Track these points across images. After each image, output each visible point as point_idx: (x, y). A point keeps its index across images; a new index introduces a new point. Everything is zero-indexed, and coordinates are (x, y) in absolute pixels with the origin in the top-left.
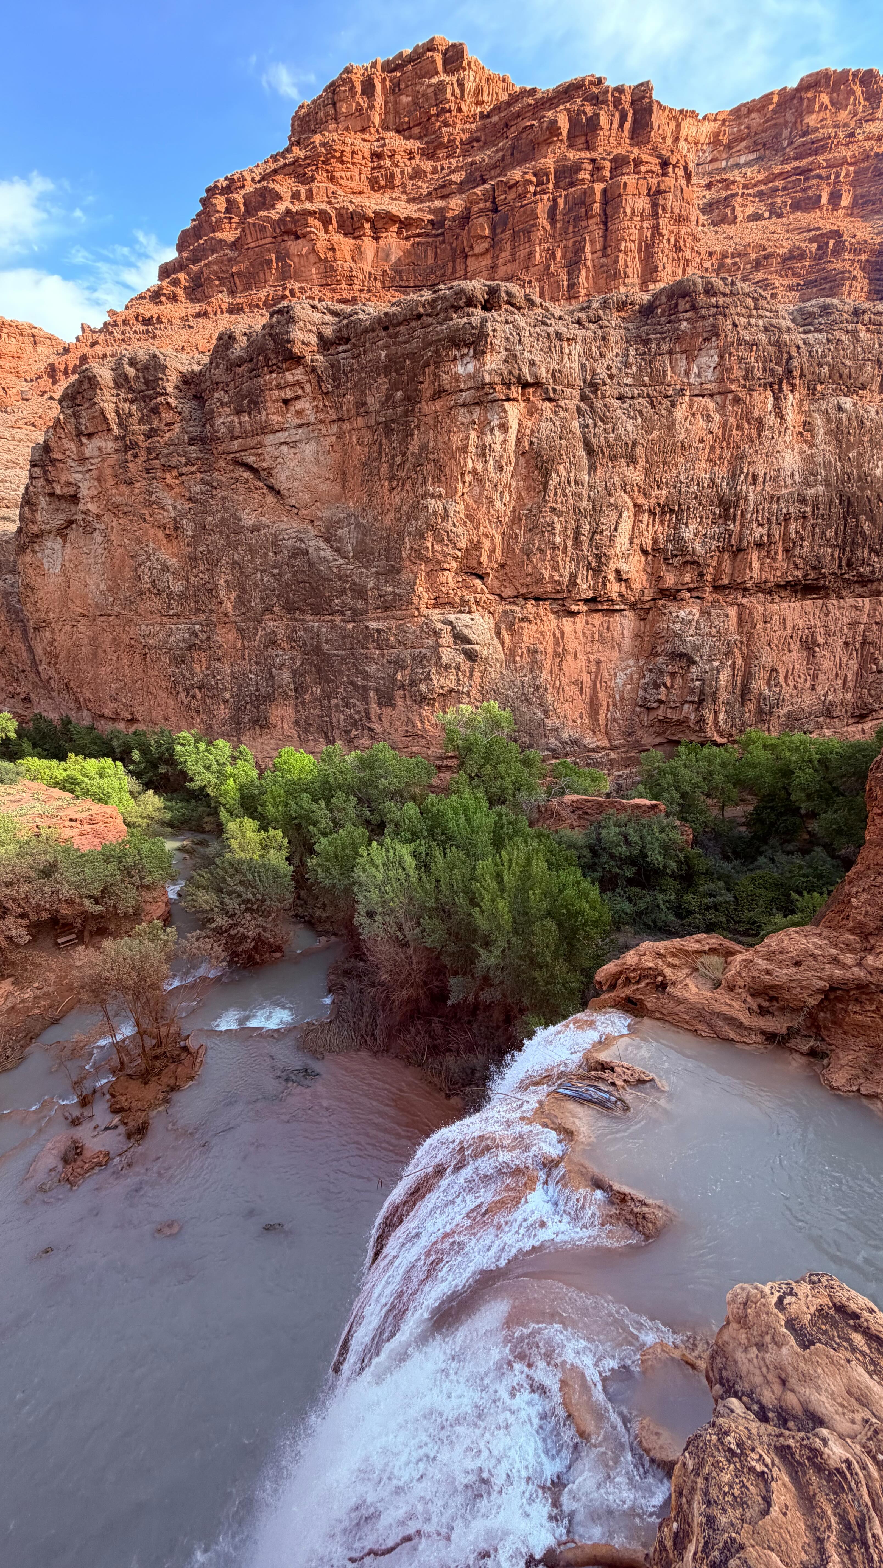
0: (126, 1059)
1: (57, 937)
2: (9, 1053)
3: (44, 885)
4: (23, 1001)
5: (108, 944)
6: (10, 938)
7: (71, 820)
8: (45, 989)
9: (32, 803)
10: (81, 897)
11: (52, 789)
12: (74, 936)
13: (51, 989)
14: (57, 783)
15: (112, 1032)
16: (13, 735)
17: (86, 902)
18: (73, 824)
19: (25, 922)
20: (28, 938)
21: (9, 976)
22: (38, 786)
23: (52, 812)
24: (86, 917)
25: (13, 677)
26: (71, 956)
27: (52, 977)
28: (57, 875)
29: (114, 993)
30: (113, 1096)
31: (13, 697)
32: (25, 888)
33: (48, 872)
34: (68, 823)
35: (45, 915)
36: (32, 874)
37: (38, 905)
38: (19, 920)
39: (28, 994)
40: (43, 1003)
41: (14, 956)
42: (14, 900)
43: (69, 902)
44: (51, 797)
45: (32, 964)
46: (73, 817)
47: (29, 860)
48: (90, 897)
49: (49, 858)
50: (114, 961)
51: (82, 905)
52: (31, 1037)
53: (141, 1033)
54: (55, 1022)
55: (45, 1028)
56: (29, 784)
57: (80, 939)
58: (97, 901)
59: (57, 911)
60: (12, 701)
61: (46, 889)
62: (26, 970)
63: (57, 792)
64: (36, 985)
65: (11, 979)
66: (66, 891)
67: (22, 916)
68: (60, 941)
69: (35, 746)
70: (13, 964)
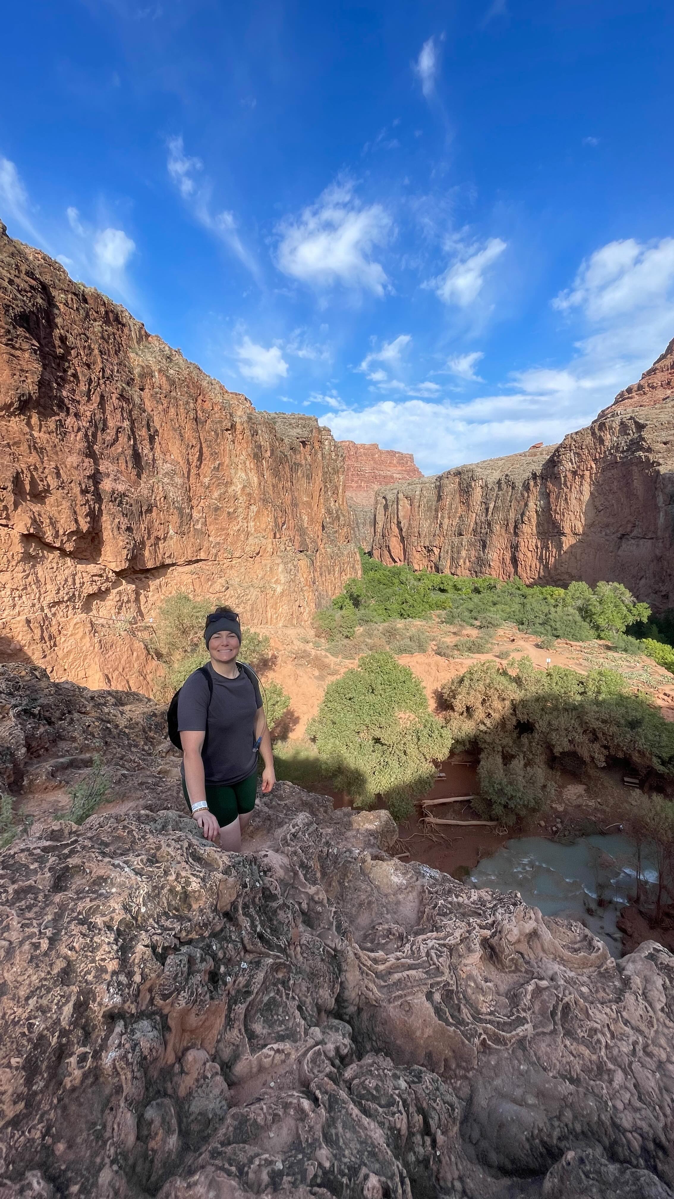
0: (642, 898)
1: (624, 775)
2: (567, 833)
3: (627, 733)
4: (587, 805)
5: (658, 799)
6: (593, 758)
7: (665, 694)
8: (604, 807)
9: (641, 672)
10: (651, 754)
11: (659, 667)
12: (637, 781)
13: (608, 809)
14: (666, 663)
15: (639, 870)
16: (645, 620)
17: (655, 760)
18: (666, 698)
19: (606, 752)
20: (604, 764)
21: (584, 784)
22: (651, 662)
23: (653, 683)
24: (651, 771)
25: (661, 578)
26: (630, 795)
27: (612, 802)
28: (640, 730)
29: (650, 839)
30: (622, 916)
31: (656, 593)
32: (614, 729)
33: (634, 724)
34: (661, 696)
35: (620, 755)
36: (622, 721)
37: (618, 745)
38: (603, 749)
39: (591, 803)
40: (599, 815)
41: (592, 772)
42: (603, 734)
43: (642, 753)
44: (657, 672)
45: (602, 784)
46: (667, 692)
47: (623, 710)
48: (660, 758)
49: (638, 715)
50: (657, 814)
51: (651, 760)
52: (584, 834)
53: (661, 886)
54: (602, 833)
55: (595, 833)
56: (644, 657)
57: (641, 786)
58: (663, 763)
59: (631, 756)
60: (654, 596)
61: (628, 736)
62: (596, 786)
63: (663, 671)
64: (599, 800)
65: (584, 787)
66: (641, 744)
67: (606, 747)
68: (626, 779)
69: (660, 632)
70: (589, 777)
